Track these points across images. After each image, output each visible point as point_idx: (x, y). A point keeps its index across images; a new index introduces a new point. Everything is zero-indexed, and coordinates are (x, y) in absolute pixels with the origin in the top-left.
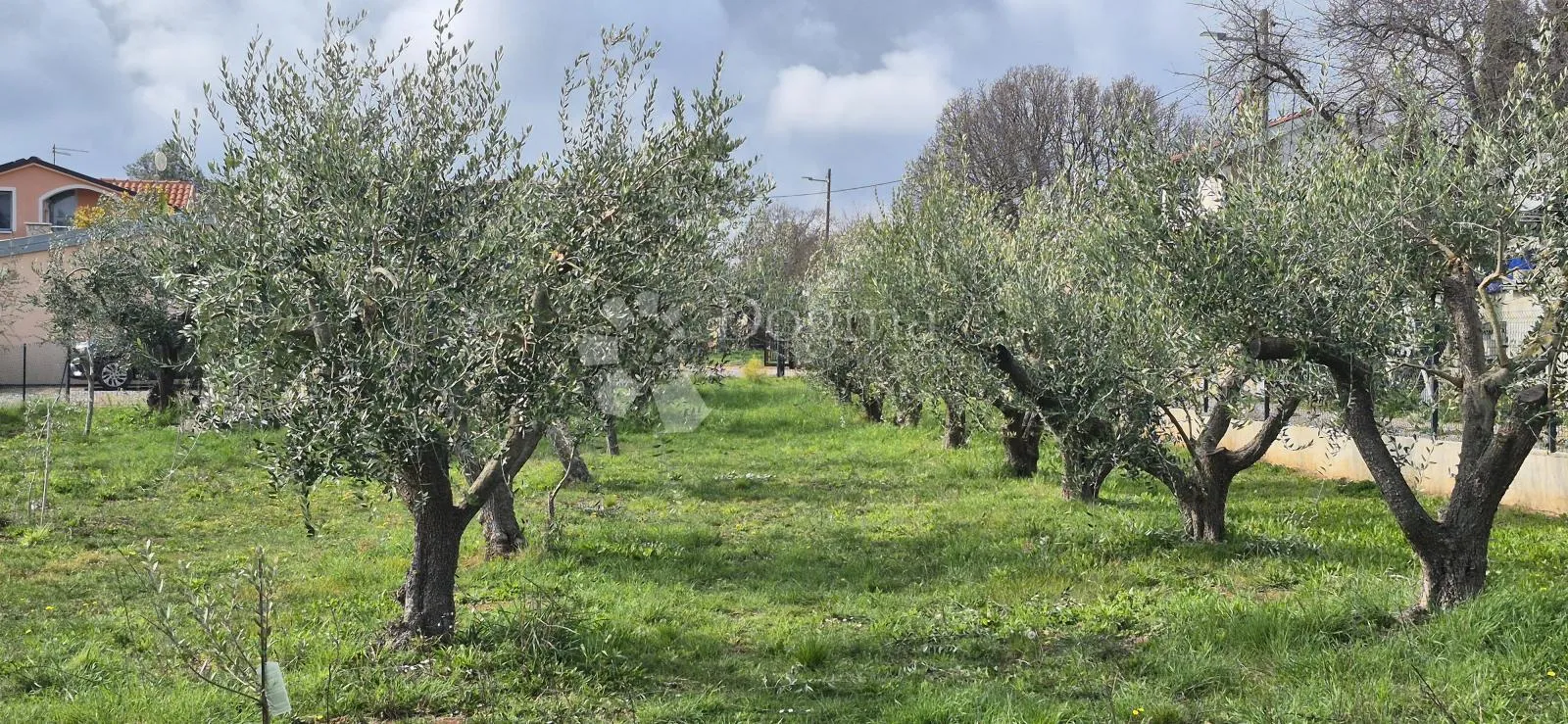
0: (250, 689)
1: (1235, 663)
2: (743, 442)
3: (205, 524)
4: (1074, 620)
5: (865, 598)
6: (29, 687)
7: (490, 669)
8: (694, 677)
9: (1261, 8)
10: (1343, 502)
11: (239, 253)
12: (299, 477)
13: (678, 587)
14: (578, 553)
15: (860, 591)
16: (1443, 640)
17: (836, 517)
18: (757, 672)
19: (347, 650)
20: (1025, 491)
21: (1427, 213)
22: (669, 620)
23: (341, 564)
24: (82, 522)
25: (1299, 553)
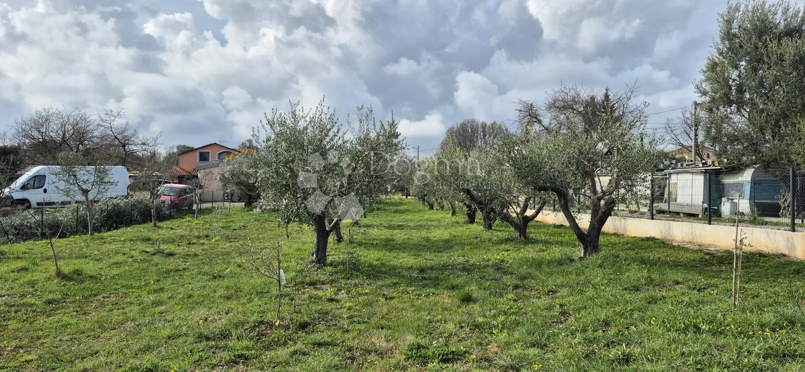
0: (276, 277)
1: (533, 271)
2: (398, 215)
3: (259, 236)
4: (489, 260)
5: (433, 254)
6: (215, 278)
7: (336, 273)
8: (389, 275)
9: (530, 103)
10: (556, 230)
11: (271, 164)
12: (285, 222)
13: (384, 252)
14: (357, 243)
15: (431, 253)
16: (588, 265)
17: (424, 233)
18: (406, 273)
19: (298, 268)
20: (472, 227)
21: (581, 153)
22: (382, 260)
23: (296, 246)
24: (228, 236)
25: (546, 243)
